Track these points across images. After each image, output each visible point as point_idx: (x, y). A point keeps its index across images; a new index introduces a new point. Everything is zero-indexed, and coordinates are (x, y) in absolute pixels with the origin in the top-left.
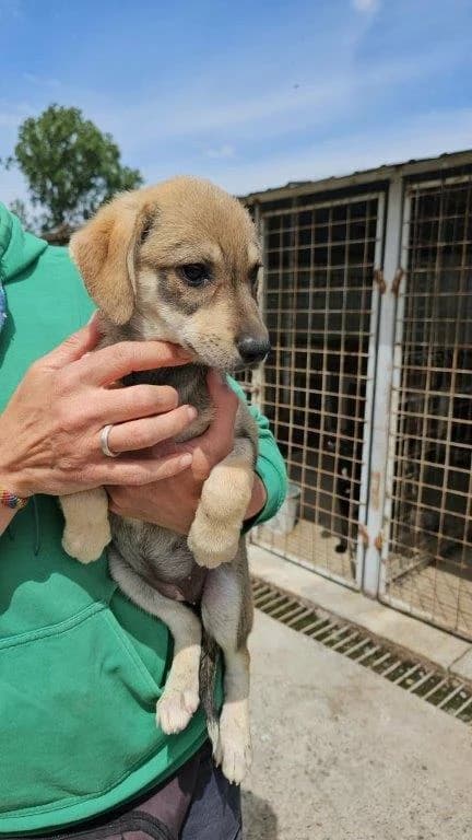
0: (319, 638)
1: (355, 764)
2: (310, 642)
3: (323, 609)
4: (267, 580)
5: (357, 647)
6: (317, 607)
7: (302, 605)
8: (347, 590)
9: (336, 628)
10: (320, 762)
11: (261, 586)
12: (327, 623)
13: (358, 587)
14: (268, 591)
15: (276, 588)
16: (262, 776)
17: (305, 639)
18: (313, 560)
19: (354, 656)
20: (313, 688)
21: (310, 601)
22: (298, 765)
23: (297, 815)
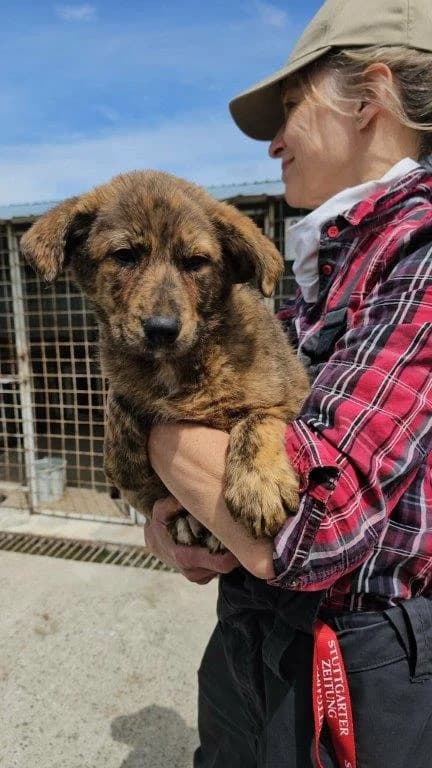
0: (118, 563)
1: (178, 626)
2: (112, 567)
3: (113, 544)
4: (58, 536)
5: (146, 561)
6: (107, 544)
7: (94, 547)
8: (124, 527)
9: (126, 554)
10: (156, 633)
11: (55, 542)
12: (117, 553)
13: (133, 521)
14: (62, 545)
15: (68, 540)
16: (122, 657)
17: (109, 567)
18: (89, 513)
19: (148, 566)
20: (130, 594)
21: (100, 542)
22: (142, 641)
23: (156, 668)
